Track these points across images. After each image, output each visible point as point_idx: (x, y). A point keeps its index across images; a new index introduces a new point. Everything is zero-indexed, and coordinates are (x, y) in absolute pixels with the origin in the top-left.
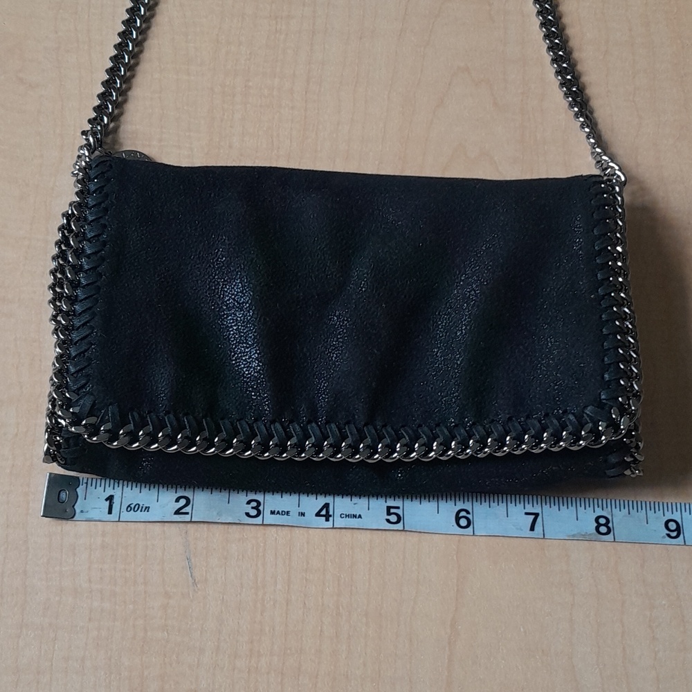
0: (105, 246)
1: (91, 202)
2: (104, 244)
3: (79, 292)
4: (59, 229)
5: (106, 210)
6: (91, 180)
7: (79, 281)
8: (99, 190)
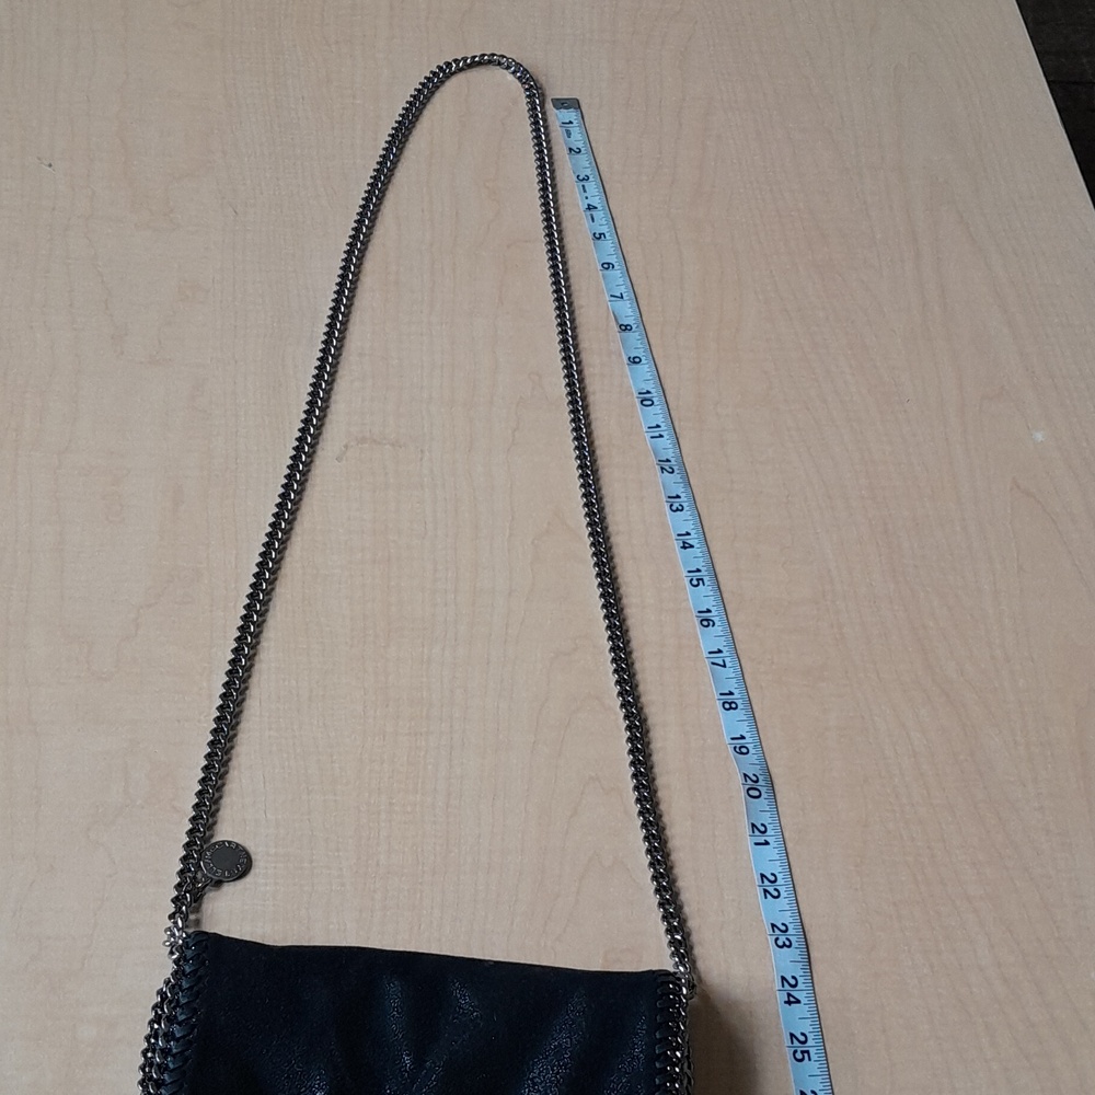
0: (193, 1030)
1: (185, 985)
2: (193, 1027)
3: (166, 1076)
4: (153, 1008)
5: (198, 993)
6: (188, 948)
7: (167, 1065)
8: (194, 972)
